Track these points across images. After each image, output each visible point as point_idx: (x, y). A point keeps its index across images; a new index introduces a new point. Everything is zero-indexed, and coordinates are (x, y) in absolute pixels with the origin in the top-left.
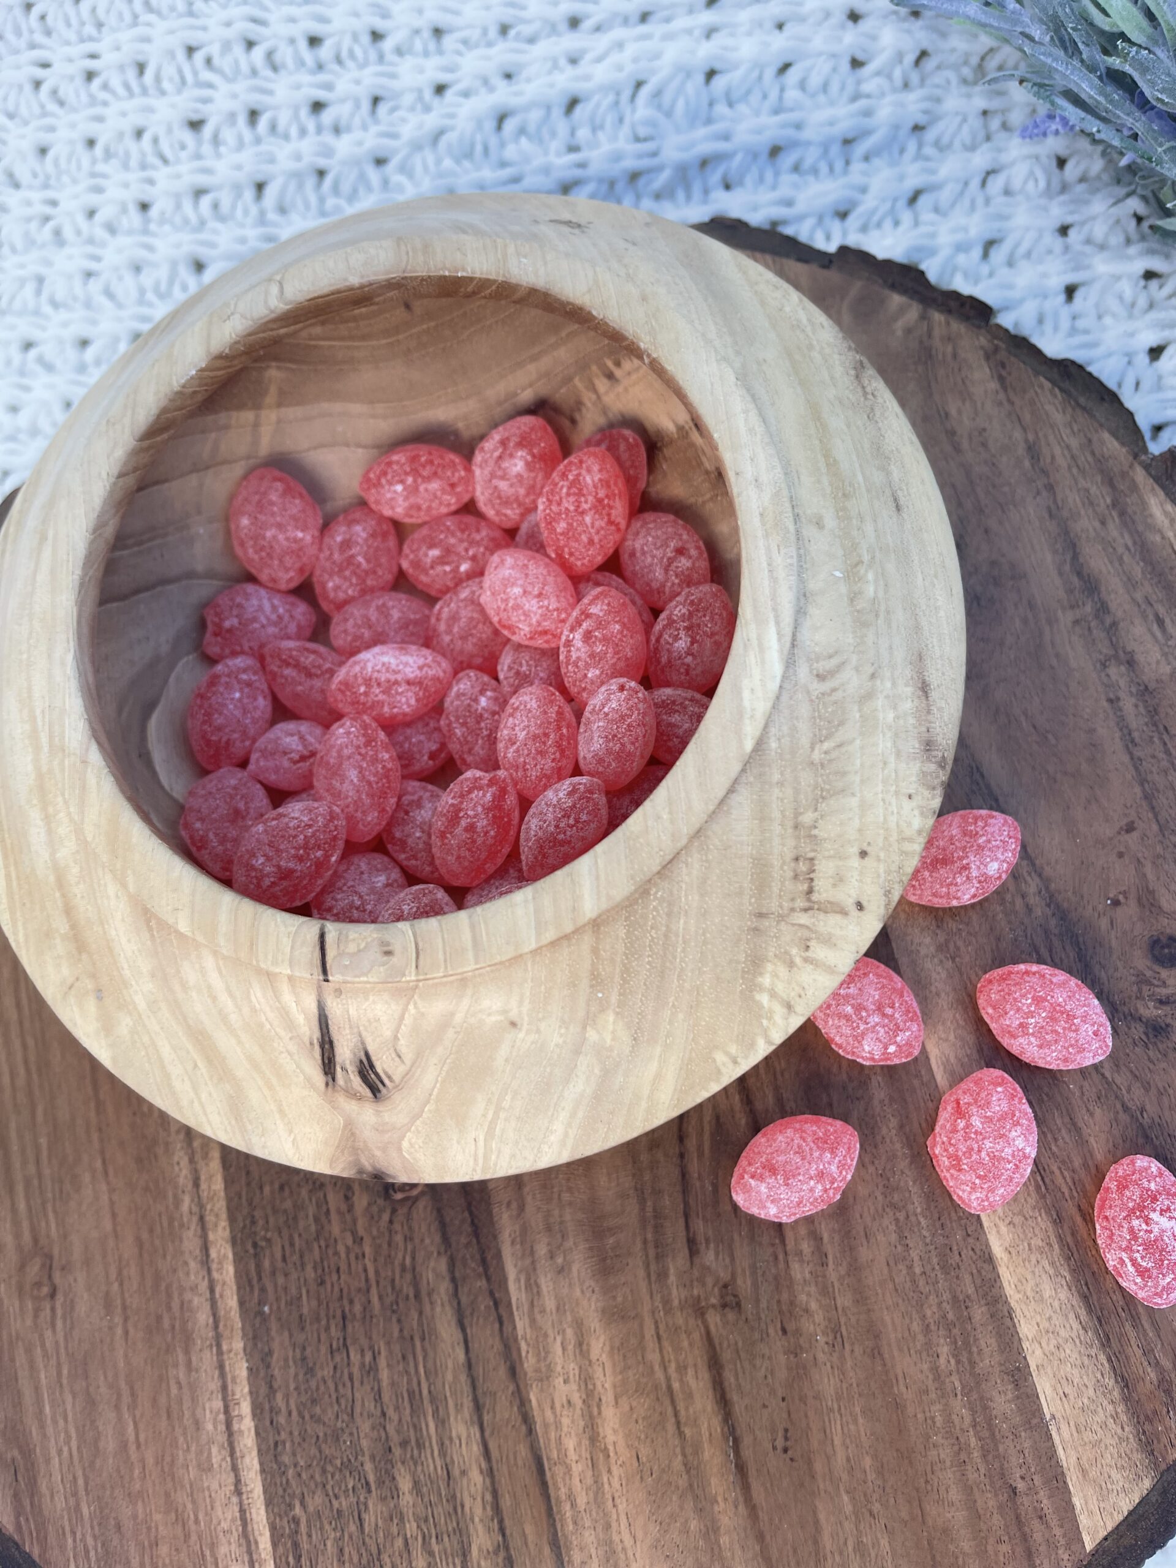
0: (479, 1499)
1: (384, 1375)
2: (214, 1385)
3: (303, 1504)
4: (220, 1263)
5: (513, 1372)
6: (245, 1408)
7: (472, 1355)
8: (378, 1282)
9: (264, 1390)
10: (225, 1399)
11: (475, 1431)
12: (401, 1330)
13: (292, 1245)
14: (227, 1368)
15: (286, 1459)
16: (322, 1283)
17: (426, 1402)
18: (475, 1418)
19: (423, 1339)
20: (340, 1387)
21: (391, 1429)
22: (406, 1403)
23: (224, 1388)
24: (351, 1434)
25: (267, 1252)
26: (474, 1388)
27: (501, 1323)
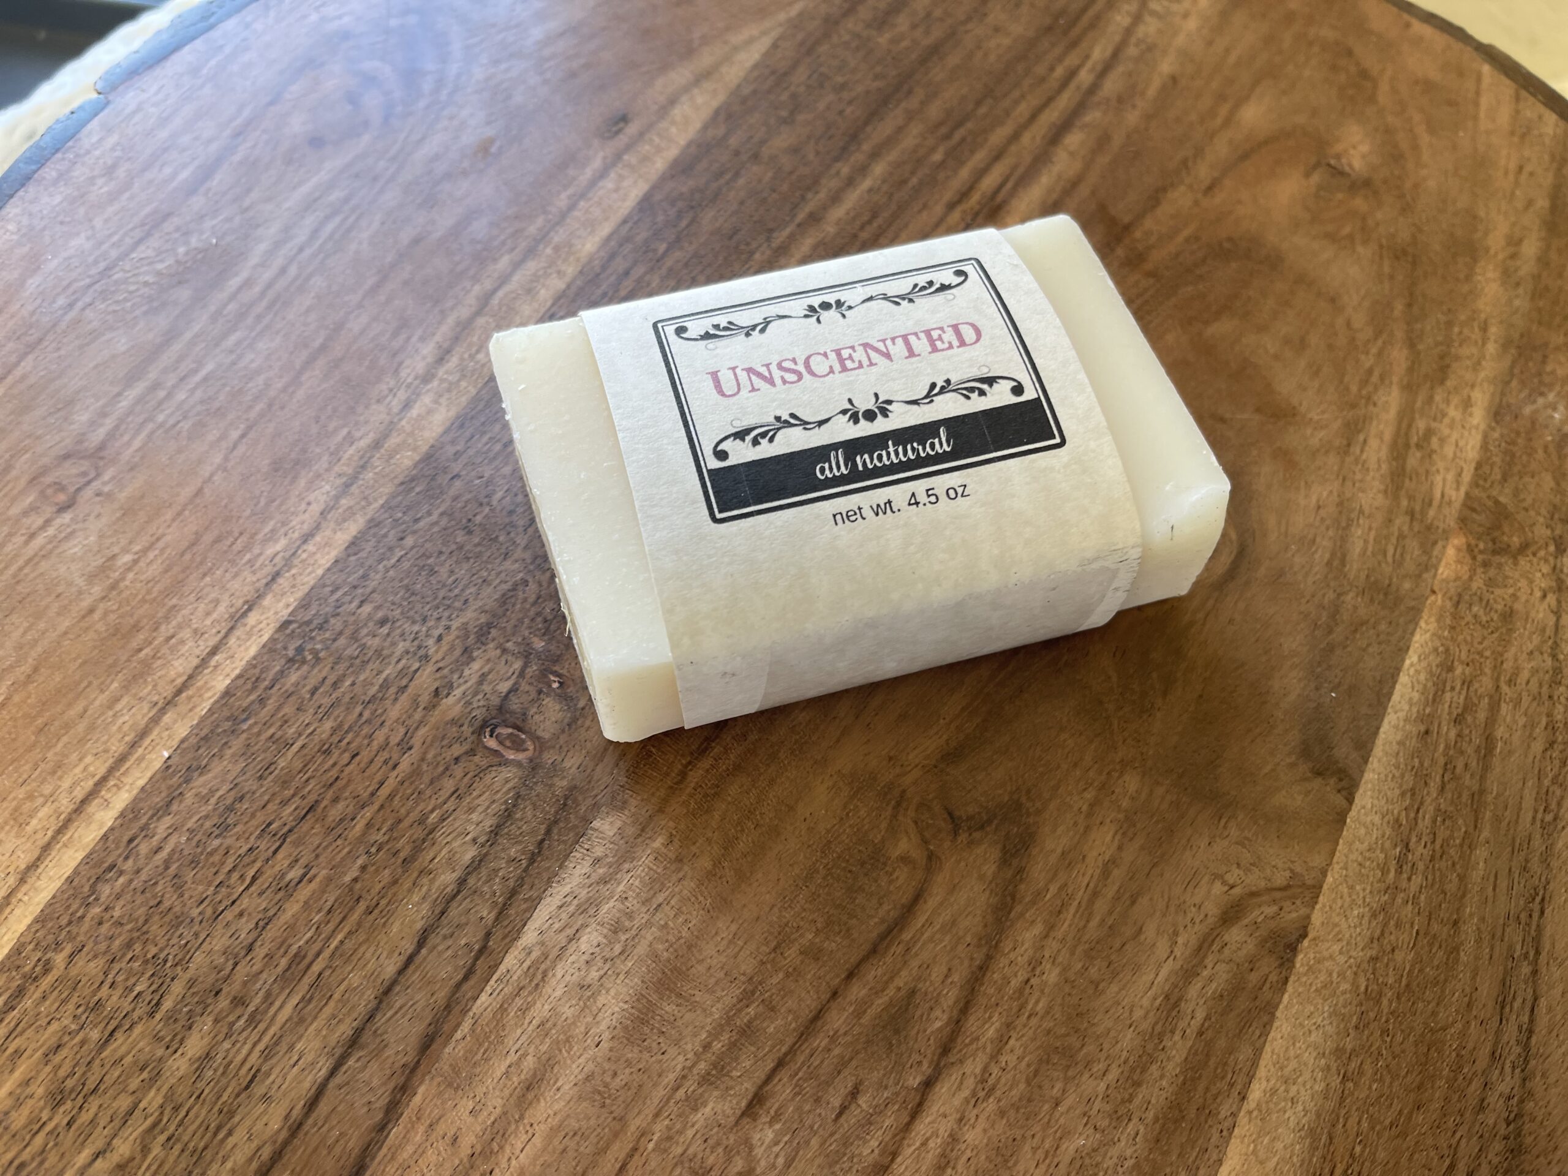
0: (254, 1145)
1: (292, 909)
2: (117, 747)
3: (72, 956)
4: (249, 634)
5: (429, 1043)
6: (121, 799)
7: (402, 979)
8: (382, 807)
9: (157, 800)
10: (111, 771)
11: (323, 1067)
12: (355, 880)
13: (335, 685)
14: (147, 741)
15: (105, 890)
16: (327, 752)
17: (307, 980)
18: (338, 1052)
19: (369, 912)
20: (235, 876)
21: (242, 971)
22: (284, 962)
23: (122, 759)
24: (196, 935)
25: (305, 668)
26: (371, 1017)
27: (466, 978)
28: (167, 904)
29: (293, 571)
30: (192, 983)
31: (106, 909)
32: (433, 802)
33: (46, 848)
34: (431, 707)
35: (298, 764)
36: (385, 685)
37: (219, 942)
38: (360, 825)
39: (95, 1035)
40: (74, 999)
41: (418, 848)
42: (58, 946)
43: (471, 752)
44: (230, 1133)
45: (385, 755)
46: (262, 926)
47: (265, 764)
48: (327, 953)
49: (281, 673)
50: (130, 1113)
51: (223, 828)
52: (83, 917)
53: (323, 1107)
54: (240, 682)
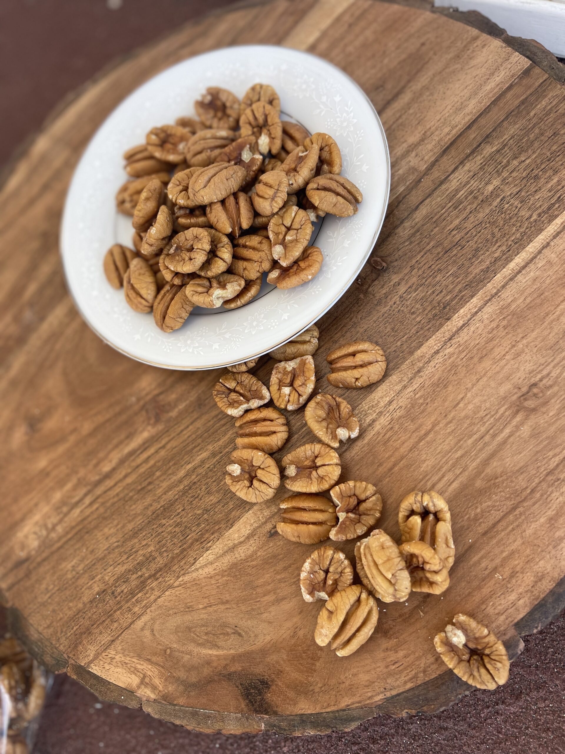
0: (474, 160)
2: (513, 284)
5: (419, 180)
7: (425, 197)
8: (423, 249)
9: (499, 263)
11: (451, 177)
15: (518, 235)
17: (454, 201)
18: (447, 181)
19: (432, 218)
20: (474, 234)
21: (474, 206)
24: (488, 218)
25: (444, 300)
27: (406, 195)
28: (497, 229)
29: (444, 339)
30: (490, 205)
31: (518, 230)
32: (407, 248)
33: (540, 252)
34: (402, 279)
35: (450, 267)
36: (416, 290)
37: (481, 215)
38: (432, 244)
39: (523, 194)
40: (530, 204)
41: (414, 235)
42: (535, 221)
43: (391, 262)
44: (481, 163)
45: (419, 266)
46: (466, 218)
47: (461, 269)
48: (447, 208)
49: (452, 301)
50: (512, 172)
51: (477, 250)
52: (527, 228)
53: (453, 167)
54: (467, 300)
